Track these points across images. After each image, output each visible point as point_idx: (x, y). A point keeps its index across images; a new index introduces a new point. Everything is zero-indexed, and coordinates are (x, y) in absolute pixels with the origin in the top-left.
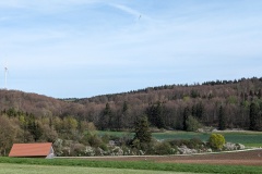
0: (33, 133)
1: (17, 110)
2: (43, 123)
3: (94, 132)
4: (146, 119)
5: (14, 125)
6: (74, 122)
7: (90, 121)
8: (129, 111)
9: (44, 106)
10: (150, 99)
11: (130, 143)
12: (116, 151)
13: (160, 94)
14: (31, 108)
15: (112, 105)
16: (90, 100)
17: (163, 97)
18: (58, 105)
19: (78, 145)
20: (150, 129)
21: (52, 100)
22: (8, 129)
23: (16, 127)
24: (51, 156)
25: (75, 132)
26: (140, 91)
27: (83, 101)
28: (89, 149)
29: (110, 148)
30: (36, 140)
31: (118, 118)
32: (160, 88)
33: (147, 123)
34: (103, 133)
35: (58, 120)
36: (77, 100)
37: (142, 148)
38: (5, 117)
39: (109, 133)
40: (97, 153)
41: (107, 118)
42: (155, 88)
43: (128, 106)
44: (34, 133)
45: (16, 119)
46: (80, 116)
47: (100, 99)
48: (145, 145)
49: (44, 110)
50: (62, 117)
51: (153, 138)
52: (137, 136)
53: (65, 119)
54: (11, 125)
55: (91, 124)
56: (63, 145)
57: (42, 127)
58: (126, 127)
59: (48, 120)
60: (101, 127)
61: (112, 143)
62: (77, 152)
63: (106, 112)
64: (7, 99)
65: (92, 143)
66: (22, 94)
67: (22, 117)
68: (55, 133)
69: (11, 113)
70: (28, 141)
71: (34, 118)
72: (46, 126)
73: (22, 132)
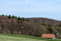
0: (50, 31)
1: (46, 24)
2: (53, 28)
5: (44, 28)
9: (54, 23)
14: (50, 23)
18: (59, 23)
21: (56, 21)
22: (43, 29)
23: (45, 29)
30: (51, 33)
35: (58, 27)
38: (42, 25)
45: (45, 26)
49: (54, 24)
53: (60, 27)
54: (43, 28)
56: (59, 35)
57: (53, 29)
59: (55, 27)
64: (43, 21)
66: (48, 19)
67: (47, 26)
68: (57, 31)
69: (44, 25)
70: (48, 33)
71: (50, 26)
72: (54, 29)
73: (47, 30)
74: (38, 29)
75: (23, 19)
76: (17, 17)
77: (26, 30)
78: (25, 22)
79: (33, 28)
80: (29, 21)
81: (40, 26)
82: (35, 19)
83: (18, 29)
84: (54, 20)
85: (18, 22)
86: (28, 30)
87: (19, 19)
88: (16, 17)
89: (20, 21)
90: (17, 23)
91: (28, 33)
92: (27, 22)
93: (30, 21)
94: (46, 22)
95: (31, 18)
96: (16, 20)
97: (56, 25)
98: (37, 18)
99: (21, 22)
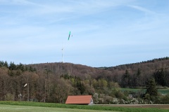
1: (69, 75)
2: (86, 83)
3: (119, 89)
4: (154, 80)
5: (68, 84)
6: (105, 82)
7: (116, 82)
8: (142, 75)
9: (86, 72)
10: (156, 67)
11: (143, 96)
12: (134, 101)
13: (163, 63)
14: (78, 74)
15: (130, 71)
16: (115, 68)
17: (165, 65)
18: (95, 72)
19: (108, 97)
20: (157, 87)
21: (90, 68)
22: (65, 86)
23: (69, 85)
24: (91, 104)
25: (106, 88)
26: (148, 62)
27: (111, 69)
28: (115, 100)
29: (130, 99)
30: (82, 93)
31: (135, 80)
32: (163, 59)
33: (154, 83)
34: (124, 89)
35: (95, 81)
36: (106, 68)
37: (151, 100)
38: (63, 79)
39: (128, 89)
40: (121, 103)
41: (127, 79)
42: (160, 59)
43: (141, 71)
44: (81, 90)
45: (69, 81)
46: (109, 78)
47: (121, 67)
48: (154, 97)
49: (86, 75)
50: (97, 79)
51: (159, 93)
52: (148, 92)
53: (99, 81)
54: (66, 84)
55: (116, 84)
56: (99, 97)
57: (85, 85)
58: (140, 86)
59: (88, 81)
60: (123, 86)
61: (131, 96)
62: (108, 102)
63: (126, 76)
64: (63, 69)
65: (117, 96)
66: (72, 65)
67: (73, 79)
68: (93, 89)
69: (66, 77)
70: (77, 94)
71: (80, 80)
72: (88, 85)
73: (73, 88)
74: (55, 86)
75: (21, 66)
76: (9, 63)
77: (30, 90)
78: (27, 73)
79: (44, 86)
80: (35, 70)
81: (59, 80)
82: (46, 67)
83: (13, 89)
84: (85, 66)
85: (11, 75)
86: (33, 89)
87: (13, 67)
88: (6, 64)
89: (15, 72)
90: (9, 77)
91: (33, 97)
92: (31, 73)
93: (38, 71)
94: (68, 71)
95: (37, 65)
96: (7, 70)
97: (90, 77)
98: (51, 64)
99: (18, 74)
